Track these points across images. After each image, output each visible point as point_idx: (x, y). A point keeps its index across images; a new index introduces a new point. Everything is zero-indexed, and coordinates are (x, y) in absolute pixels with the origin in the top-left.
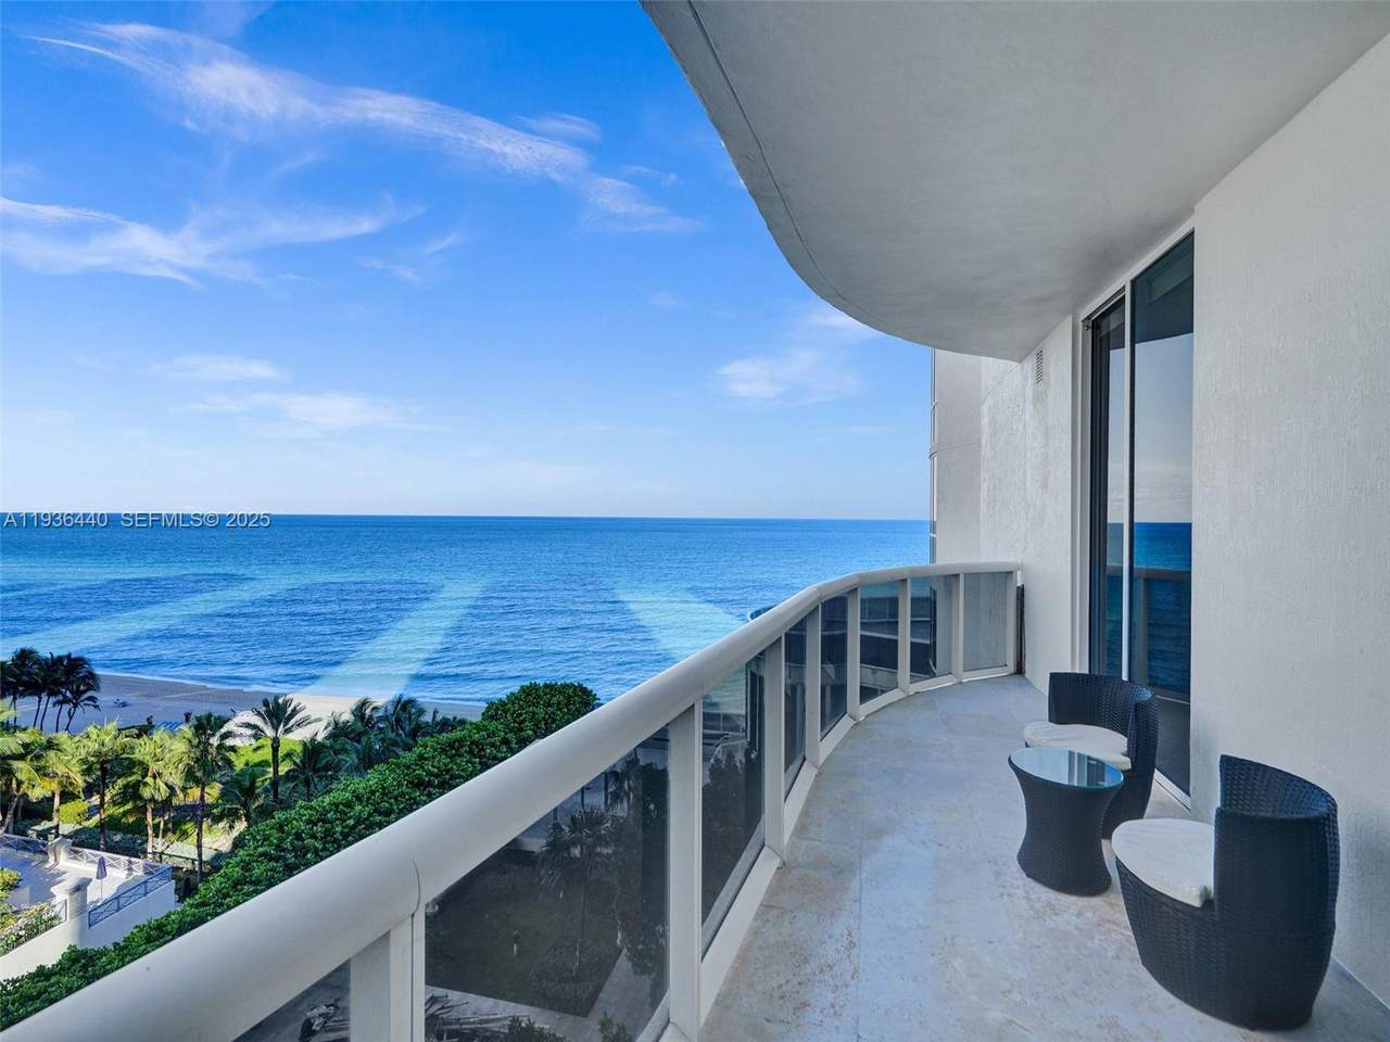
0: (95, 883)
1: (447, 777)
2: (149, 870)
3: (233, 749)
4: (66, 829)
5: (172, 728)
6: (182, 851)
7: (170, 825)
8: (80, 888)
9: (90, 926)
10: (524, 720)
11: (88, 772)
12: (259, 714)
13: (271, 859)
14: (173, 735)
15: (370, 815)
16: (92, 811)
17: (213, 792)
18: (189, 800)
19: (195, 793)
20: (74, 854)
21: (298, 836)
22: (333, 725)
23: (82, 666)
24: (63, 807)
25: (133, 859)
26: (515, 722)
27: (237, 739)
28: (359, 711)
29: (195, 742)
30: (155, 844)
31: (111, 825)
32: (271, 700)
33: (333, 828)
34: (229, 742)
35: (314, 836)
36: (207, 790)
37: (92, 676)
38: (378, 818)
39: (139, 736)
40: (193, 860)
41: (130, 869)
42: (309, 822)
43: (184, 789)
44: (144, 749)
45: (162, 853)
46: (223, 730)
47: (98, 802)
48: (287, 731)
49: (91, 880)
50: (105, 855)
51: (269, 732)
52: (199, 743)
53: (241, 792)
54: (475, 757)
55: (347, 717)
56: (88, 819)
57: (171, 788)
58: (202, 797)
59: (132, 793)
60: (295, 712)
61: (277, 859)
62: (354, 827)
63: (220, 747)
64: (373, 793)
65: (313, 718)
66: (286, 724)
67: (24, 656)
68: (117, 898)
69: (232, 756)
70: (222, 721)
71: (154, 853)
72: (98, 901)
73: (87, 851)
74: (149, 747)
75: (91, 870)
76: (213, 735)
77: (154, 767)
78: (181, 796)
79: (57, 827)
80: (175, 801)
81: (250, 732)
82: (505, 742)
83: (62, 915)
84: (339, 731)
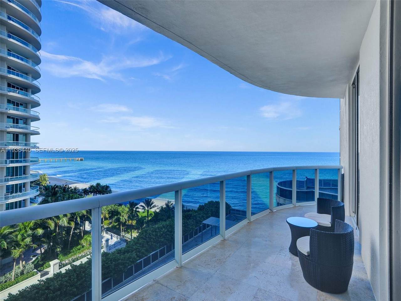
0: (110, 240)
1: (187, 224)
2: (121, 239)
3: (138, 212)
4: (105, 227)
5: (125, 205)
6: (128, 236)
7: (125, 229)
8: (107, 241)
9: (109, 250)
10: (209, 211)
11: (109, 213)
12: (144, 203)
13: (144, 239)
14: (126, 206)
15: (166, 232)
16: (111, 223)
17: (134, 223)
18: (130, 224)
19: (130, 221)
20: (107, 233)
21: (150, 235)
22: (161, 208)
23: (108, 188)
24: (105, 221)
25: (118, 236)
26: (206, 211)
27: (140, 209)
28: (167, 205)
29: (130, 209)
30: (123, 233)
31: (114, 227)
32: (147, 200)
33: (157, 234)
34: (138, 210)
35: (153, 235)
36: (133, 221)
37: (110, 190)
38: (168, 233)
39: (119, 206)
40: (130, 239)
41: (117, 238)
42: (152, 231)
43: (128, 220)
44: (120, 209)
45: (124, 236)
46: (136, 207)
47: (111, 221)
48: (151, 208)
49: (109, 239)
50: (112, 234)
51: (147, 209)
52: (131, 209)
53: (141, 222)
54: (194, 220)
55: (164, 206)
56: (109, 225)
57: (125, 220)
58: (132, 223)
59: (118, 220)
60: (152, 203)
61: (145, 239)
62: (162, 234)
63: (136, 210)
64: (168, 226)
65: (156, 205)
66: (150, 207)
67: (98, 185)
68: (114, 244)
69: (138, 213)
70: (137, 204)
71: (122, 236)
72: (111, 245)
73: (109, 232)
74: (121, 209)
75: (110, 237)
76: (134, 207)
77: (122, 214)
78: (128, 222)
79: (104, 226)
80: (126, 223)
81: (142, 208)
82: (203, 217)
83: (104, 246)
84: (162, 209)
